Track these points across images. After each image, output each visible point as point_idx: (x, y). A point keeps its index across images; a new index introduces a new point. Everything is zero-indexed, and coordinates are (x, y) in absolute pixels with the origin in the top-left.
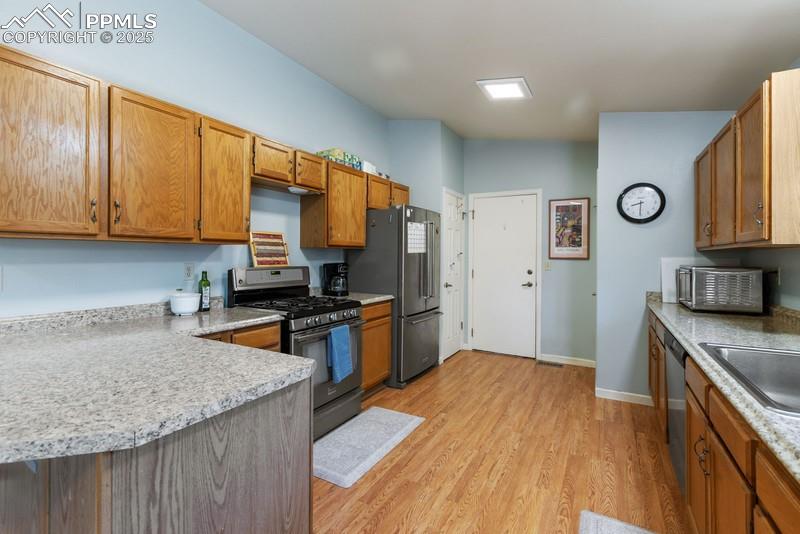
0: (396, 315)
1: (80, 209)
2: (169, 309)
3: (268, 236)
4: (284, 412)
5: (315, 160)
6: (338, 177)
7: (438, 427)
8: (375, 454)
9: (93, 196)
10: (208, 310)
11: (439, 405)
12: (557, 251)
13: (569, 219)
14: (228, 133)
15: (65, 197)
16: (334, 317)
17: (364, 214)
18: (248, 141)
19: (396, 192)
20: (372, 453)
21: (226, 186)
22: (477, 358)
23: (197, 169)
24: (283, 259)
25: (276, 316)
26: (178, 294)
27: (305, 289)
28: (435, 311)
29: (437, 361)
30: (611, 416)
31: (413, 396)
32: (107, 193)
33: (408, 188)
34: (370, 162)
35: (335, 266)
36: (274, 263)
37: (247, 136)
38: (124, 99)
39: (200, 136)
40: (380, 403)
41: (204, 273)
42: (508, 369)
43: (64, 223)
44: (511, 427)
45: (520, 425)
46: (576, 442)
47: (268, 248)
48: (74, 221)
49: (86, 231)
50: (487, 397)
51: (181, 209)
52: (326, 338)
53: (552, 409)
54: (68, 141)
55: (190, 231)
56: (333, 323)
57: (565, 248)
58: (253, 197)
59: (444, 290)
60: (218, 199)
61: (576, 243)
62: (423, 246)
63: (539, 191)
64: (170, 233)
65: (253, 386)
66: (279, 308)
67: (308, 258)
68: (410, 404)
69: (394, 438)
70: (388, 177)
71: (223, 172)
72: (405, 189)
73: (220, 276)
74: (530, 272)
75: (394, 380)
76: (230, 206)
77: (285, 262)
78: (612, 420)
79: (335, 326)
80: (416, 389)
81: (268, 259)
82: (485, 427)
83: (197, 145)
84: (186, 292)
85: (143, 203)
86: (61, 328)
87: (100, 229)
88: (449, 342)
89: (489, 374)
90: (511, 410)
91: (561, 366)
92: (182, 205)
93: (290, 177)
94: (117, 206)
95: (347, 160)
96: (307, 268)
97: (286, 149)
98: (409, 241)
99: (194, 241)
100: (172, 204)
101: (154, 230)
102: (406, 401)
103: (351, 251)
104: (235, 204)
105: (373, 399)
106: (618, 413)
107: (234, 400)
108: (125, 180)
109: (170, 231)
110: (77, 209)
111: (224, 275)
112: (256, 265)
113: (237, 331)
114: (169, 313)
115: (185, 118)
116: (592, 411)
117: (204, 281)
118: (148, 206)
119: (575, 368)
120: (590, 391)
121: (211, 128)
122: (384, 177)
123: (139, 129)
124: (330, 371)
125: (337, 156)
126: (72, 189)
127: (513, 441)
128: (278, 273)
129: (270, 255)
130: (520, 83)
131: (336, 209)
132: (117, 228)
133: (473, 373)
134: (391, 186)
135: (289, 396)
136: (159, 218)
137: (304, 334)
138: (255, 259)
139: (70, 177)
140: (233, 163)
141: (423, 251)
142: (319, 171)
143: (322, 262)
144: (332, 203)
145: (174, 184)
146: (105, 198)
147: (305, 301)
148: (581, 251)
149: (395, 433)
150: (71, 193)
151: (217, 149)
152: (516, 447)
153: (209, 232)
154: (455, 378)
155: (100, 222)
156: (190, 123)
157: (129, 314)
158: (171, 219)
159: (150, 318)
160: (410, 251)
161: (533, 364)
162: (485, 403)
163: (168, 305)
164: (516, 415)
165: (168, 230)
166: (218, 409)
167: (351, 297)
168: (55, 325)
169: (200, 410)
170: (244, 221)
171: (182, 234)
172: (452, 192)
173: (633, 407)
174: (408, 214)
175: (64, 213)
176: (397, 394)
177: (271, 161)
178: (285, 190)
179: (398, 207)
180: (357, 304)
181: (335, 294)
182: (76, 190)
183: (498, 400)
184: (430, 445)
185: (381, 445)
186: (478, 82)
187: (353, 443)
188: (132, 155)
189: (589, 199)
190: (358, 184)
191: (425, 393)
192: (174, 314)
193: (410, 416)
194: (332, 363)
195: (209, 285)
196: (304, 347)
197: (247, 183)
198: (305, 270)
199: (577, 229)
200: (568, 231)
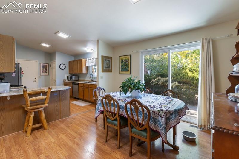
57: (44, 73)
63: (37, 61)
148: (47, 74)
199: (46, 69)
200: (44, 70)
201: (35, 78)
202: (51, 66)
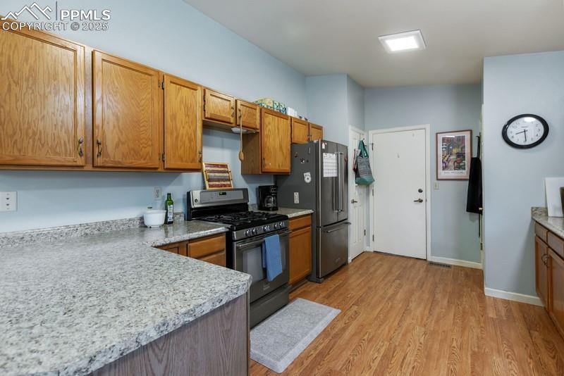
0: (315, 225)
1: (70, 147)
2: (143, 223)
3: (217, 166)
4: (223, 325)
5: (252, 106)
6: (269, 119)
7: (353, 318)
8: (302, 341)
9: (80, 136)
10: (172, 223)
11: (351, 298)
12: (443, 174)
13: (453, 148)
14: (184, 86)
15: (59, 137)
16: (267, 228)
17: (289, 147)
18: (199, 93)
19: (312, 130)
20: (300, 341)
21: (184, 127)
22: (377, 259)
23: (161, 114)
24: (228, 183)
25: (222, 229)
26: (150, 211)
27: (245, 206)
28: (345, 222)
29: (347, 261)
30: (503, 313)
31: (330, 290)
32: (91, 133)
33: (322, 127)
34: (293, 108)
35: (268, 188)
36: (222, 186)
37: (199, 88)
38: (103, 60)
39: (163, 89)
40: (304, 295)
41: (169, 195)
42: (404, 268)
43: (57, 157)
44: (414, 322)
45: (422, 319)
46: (475, 338)
47: (217, 174)
48: (66, 156)
49: (75, 164)
50: (390, 292)
51: (149, 146)
52: (261, 246)
53: (448, 306)
54: (61, 94)
55: (156, 162)
56: (266, 234)
57: (451, 171)
58: (204, 136)
59: (351, 206)
60: (177, 138)
62: (335, 171)
63: (428, 127)
64: (140, 164)
65: (192, 307)
66: (225, 222)
67: (247, 182)
68: (328, 297)
69: (316, 328)
70: (306, 119)
71: (181, 117)
72: (320, 128)
73: (181, 197)
74: (420, 191)
75: (314, 276)
76: (187, 142)
77: (230, 186)
78: (505, 319)
79: (268, 235)
80: (332, 283)
81: (217, 183)
82: (391, 320)
83: (161, 96)
84: (155, 209)
85: (119, 140)
86: (61, 238)
87: (86, 163)
88: (356, 245)
89: (390, 272)
90: (412, 305)
92: (150, 143)
93: (232, 120)
94: (99, 144)
95: (275, 107)
96: (247, 189)
97: (229, 98)
98: (324, 168)
99: (160, 170)
100: (142, 142)
101: (127, 163)
102: (324, 294)
103: (279, 177)
104: (190, 141)
105: (298, 291)
106: (509, 311)
107: (171, 323)
108: (106, 123)
109: (141, 163)
110: (68, 146)
111: (184, 195)
112: (208, 188)
113: (191, 240)
114: (143, 226)
115: (151, 75)
116: (484, 308)
117: (169, 201)
118: (123, 143)
119: (462, 268)
120: (479, 290)
121: (171, 82)
122: (303, 119)
123: (116, 84)
124: (265, 271)
125: (268, 103)
126: (63, 130)
127: (418, 334)
128: (224, 194)
129: (219, 180)
130: (417, 35)
131: (268, 144)
132: (99, 161)
133: (376, 270)
134: (309, 126)
135: (227, 310)
136: (132, 152)
137: (244, 242)
138: (207, 183)
139: (62, 122)
140: (188, 110)
141: (335, 175)
142: (255, 115)
143: (258, 185)
144: (265, 139)
145: (144, 126)
146: (90, 138)
147: (245, 216)
149: (317, 323)
150: (63, 135)
151: (176, 99)
152: (422, 340)
153: (171, 163)
154: (361, 275)
155: (86, 156)
156: (155, 79)
157: (113, 226)
158: (141, 154)
159: (129, 229)
160: (325, 176)
161: (425, 264)
162: (389, 299)
163: (142, 219)
164: (418, 310)
165: (139, 162)
166: (154, 335)
167: (281, 212)
168: (57, 236)
169: (135, 338)
170: (198, 154)
171: (150, 165)
172: (356, 129)
173: (521, 306)
174: (324, 147)
175: (58, 150)
176: (317, 287)
177: (218, 107)
178: (229, 130)
179: (315, 141)
180: (285, 218)
181: (268, 209)
182: (67, 131)
183: (400, 296)
184: (347, 335)
185: (306, 334)
186: (380, 38)
187: (284, 331)
188: (110, 104)
189: (471, 131)
190: (284, 124)
191: (339, 287)
192: (146, 227)
193: (329, 308)
194: (266, 264)
195: (172, 204)
196: (244, 253)
197: (199, 125)
198: (245, 191)
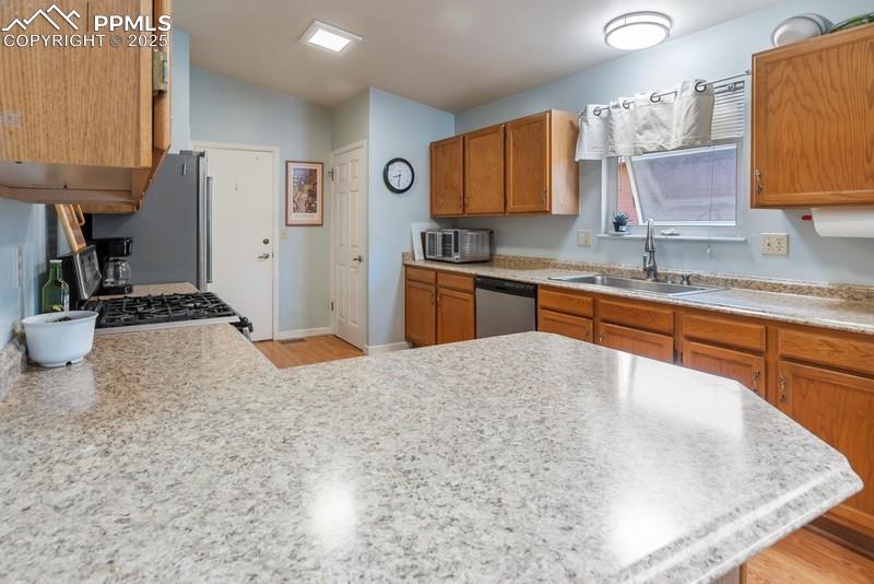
12: (294, 217)
13: (305, 182)
57: (302, 214)
61: (311, 209)
63: (276, 149)
91: (302, 340)
148: (315, 218)
189: (323, 164)
199: (312, 194)
200: (305, 196)
201: (266, 242)
202: (332, 173)
